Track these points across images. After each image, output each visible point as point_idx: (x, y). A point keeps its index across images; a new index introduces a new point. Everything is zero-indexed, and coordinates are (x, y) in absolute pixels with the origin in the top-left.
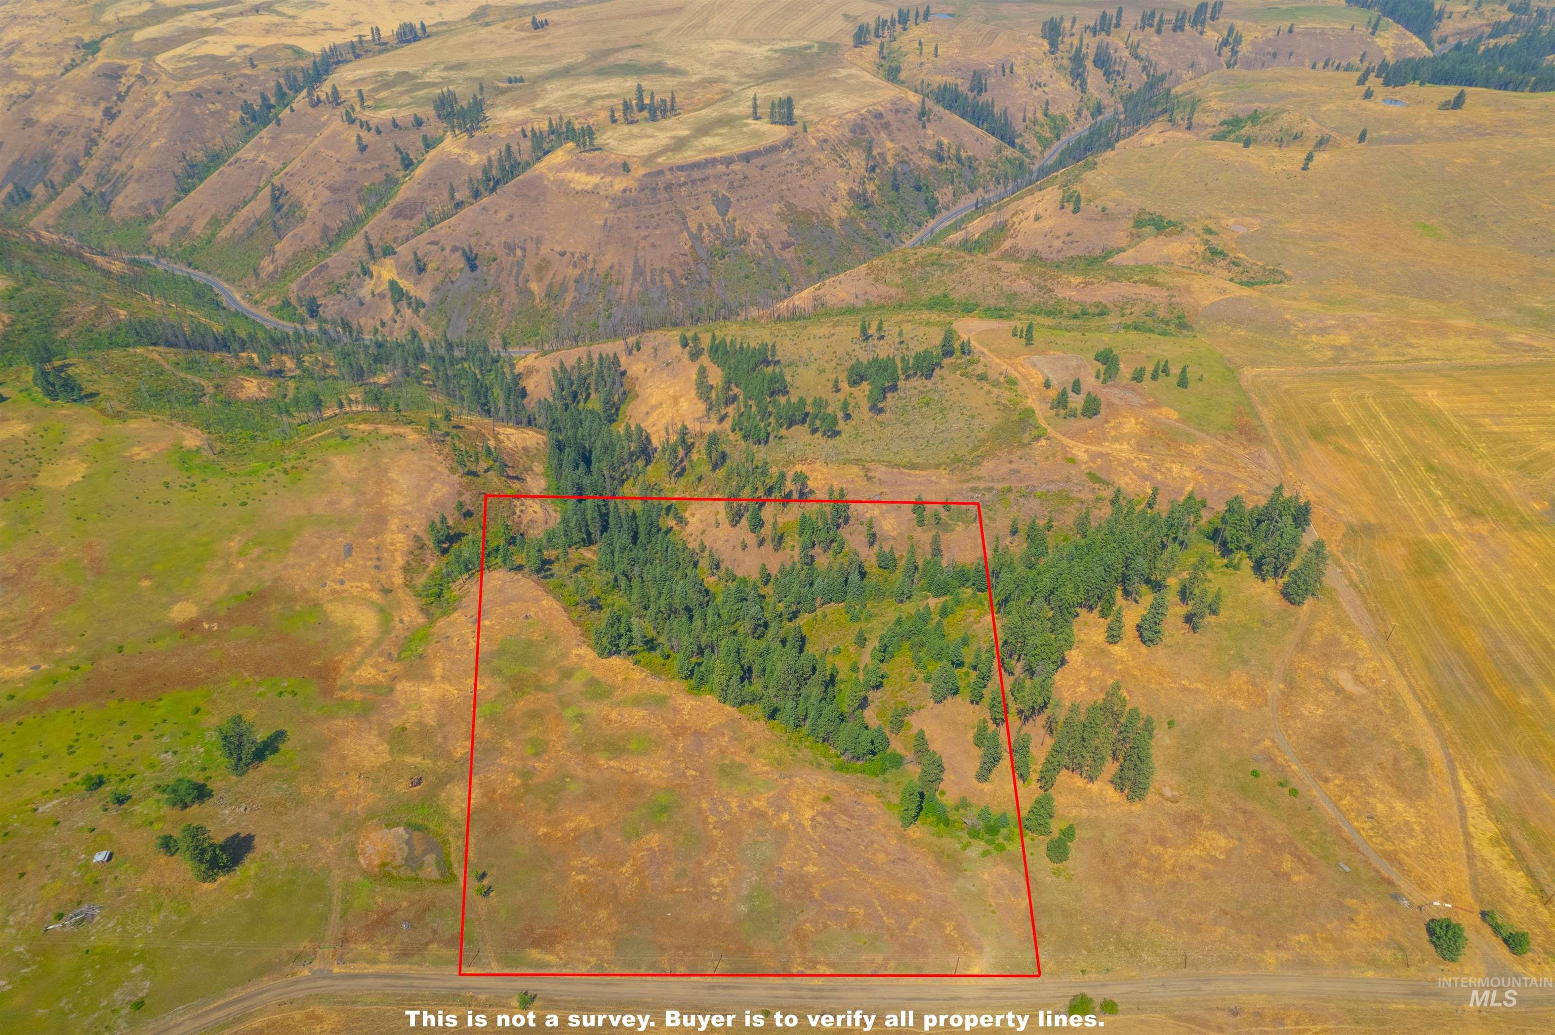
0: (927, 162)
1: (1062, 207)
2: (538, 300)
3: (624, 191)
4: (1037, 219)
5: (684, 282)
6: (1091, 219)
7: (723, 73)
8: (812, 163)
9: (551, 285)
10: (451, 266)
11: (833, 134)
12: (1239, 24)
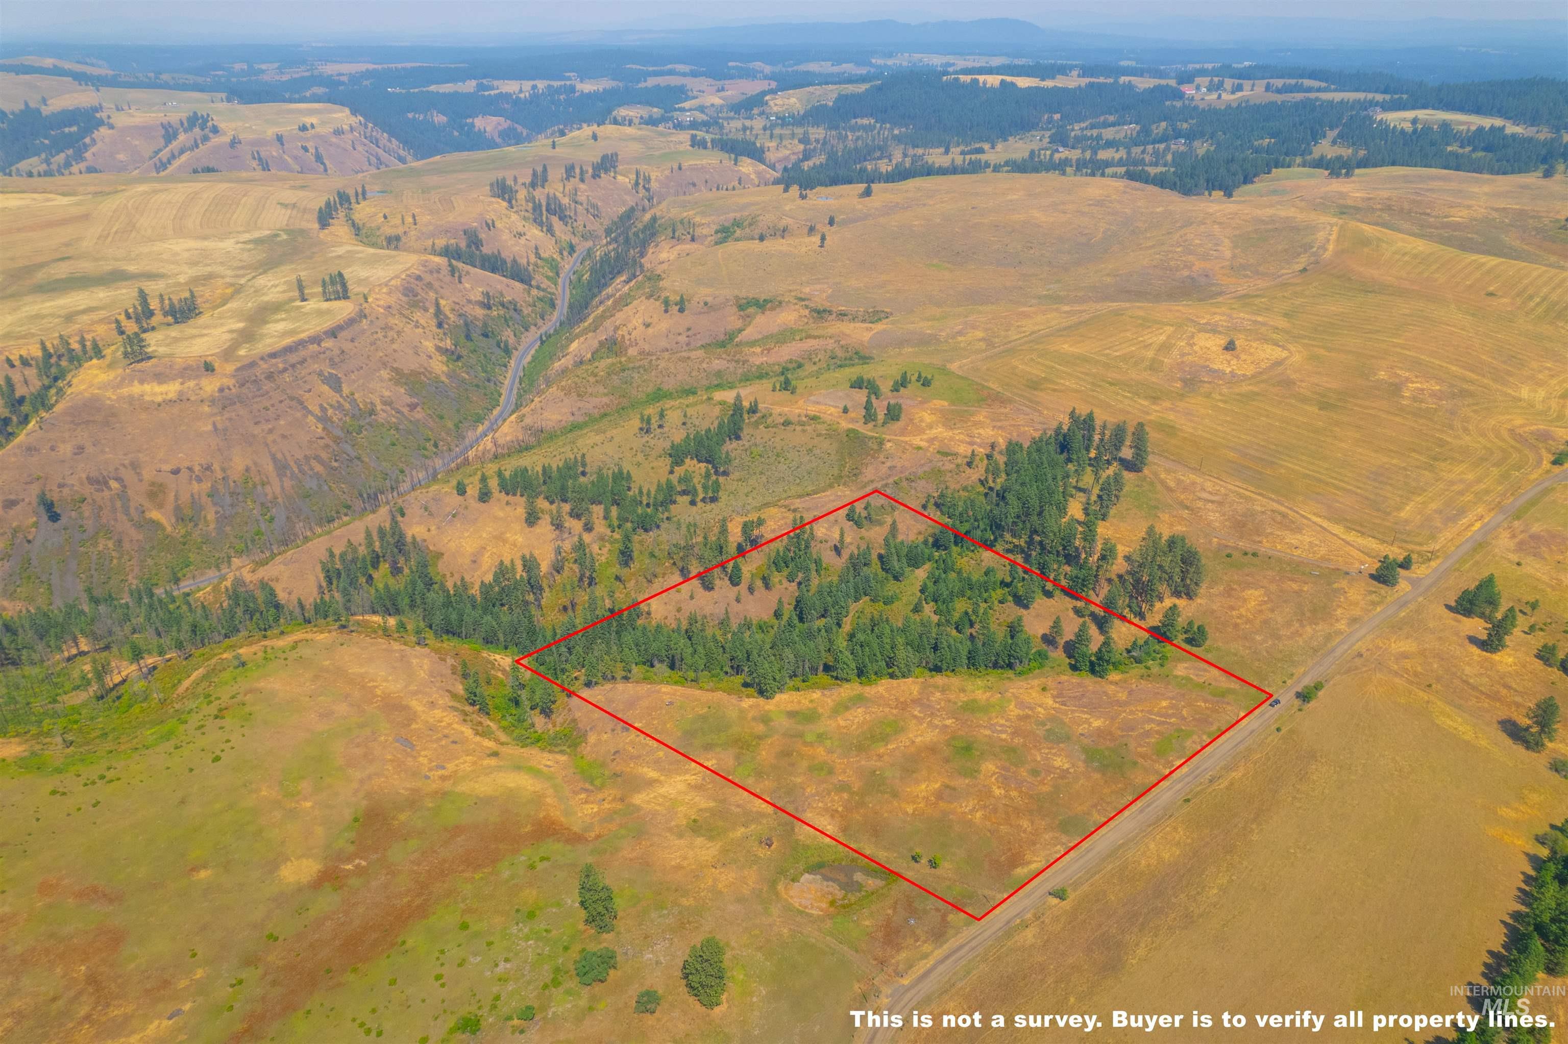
0: (480, 312)
1: (666, 311)
2: (169, 529)
3: (221, 390)
4: (647, 326)
5: (335, 464)
6: (700, 313)
7: (209, 269)
8: (391, 329)
9: (178, 509)
10: (15, 524)
11: (392, 300)
12: (640, 168)
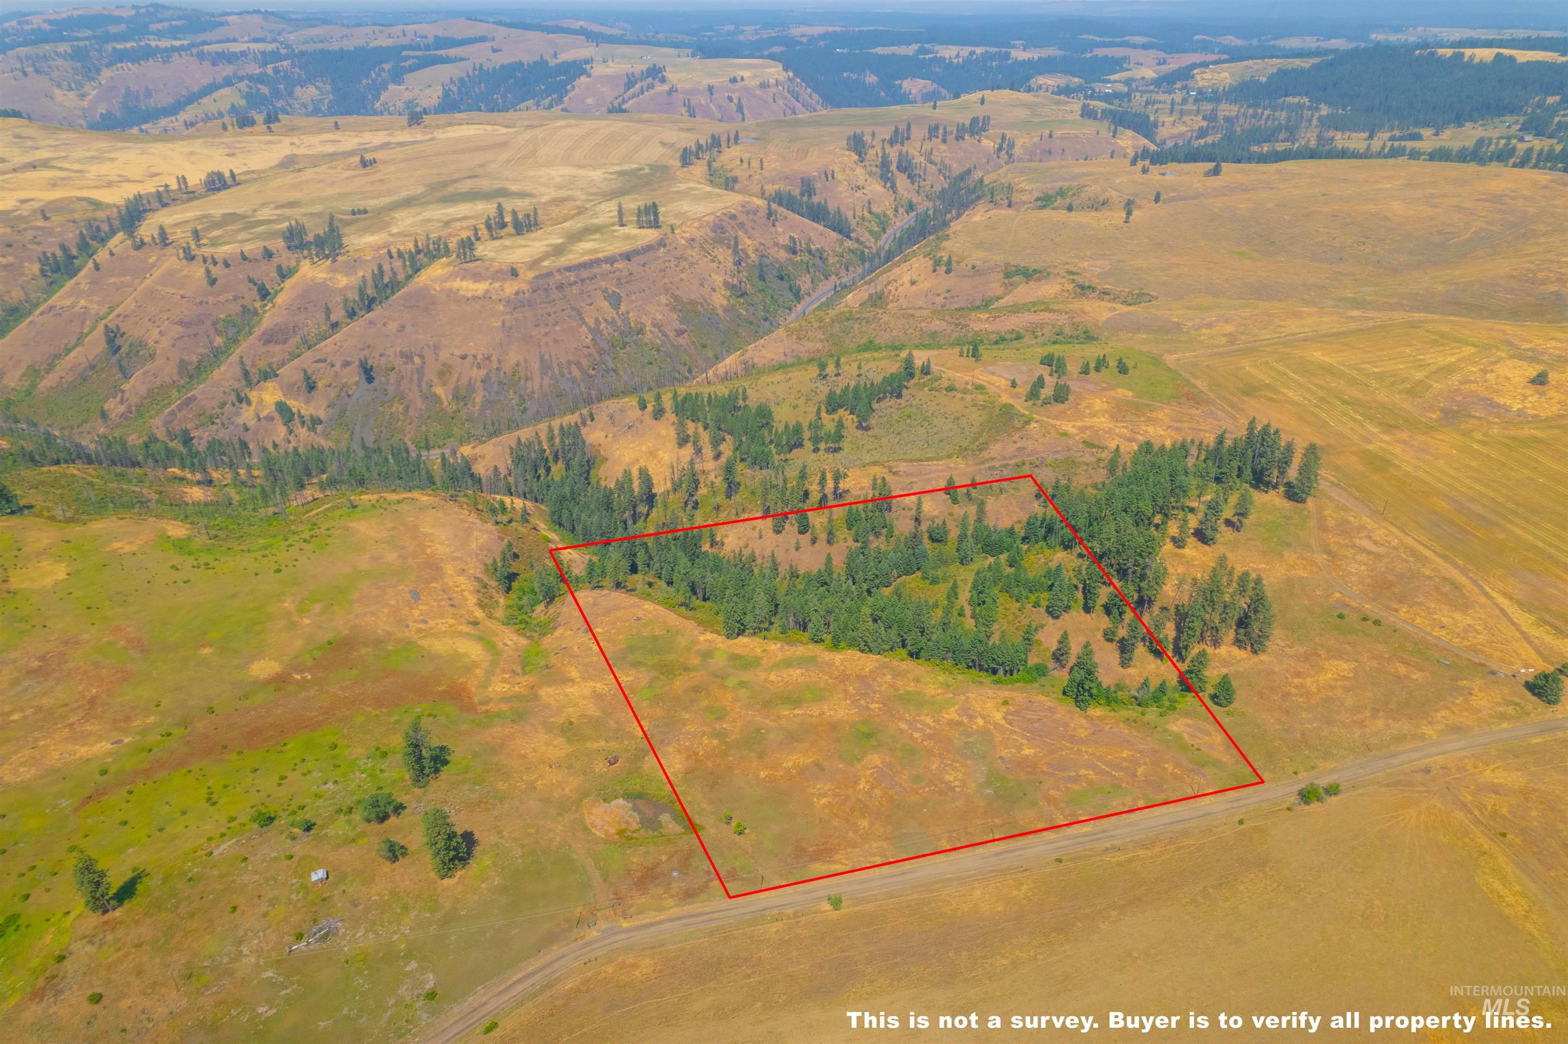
0: (783, 255)
1: (934, 271)
2: (446, 404)
3: (517, 293)
4: (913, 283)
5: (592, 372)
6: (965, 276)
7: (570, 193)
8: (686, 259)
9: (457, 388)
10: (345, 380)
11: (698, 234)
12: (1009, 134)
